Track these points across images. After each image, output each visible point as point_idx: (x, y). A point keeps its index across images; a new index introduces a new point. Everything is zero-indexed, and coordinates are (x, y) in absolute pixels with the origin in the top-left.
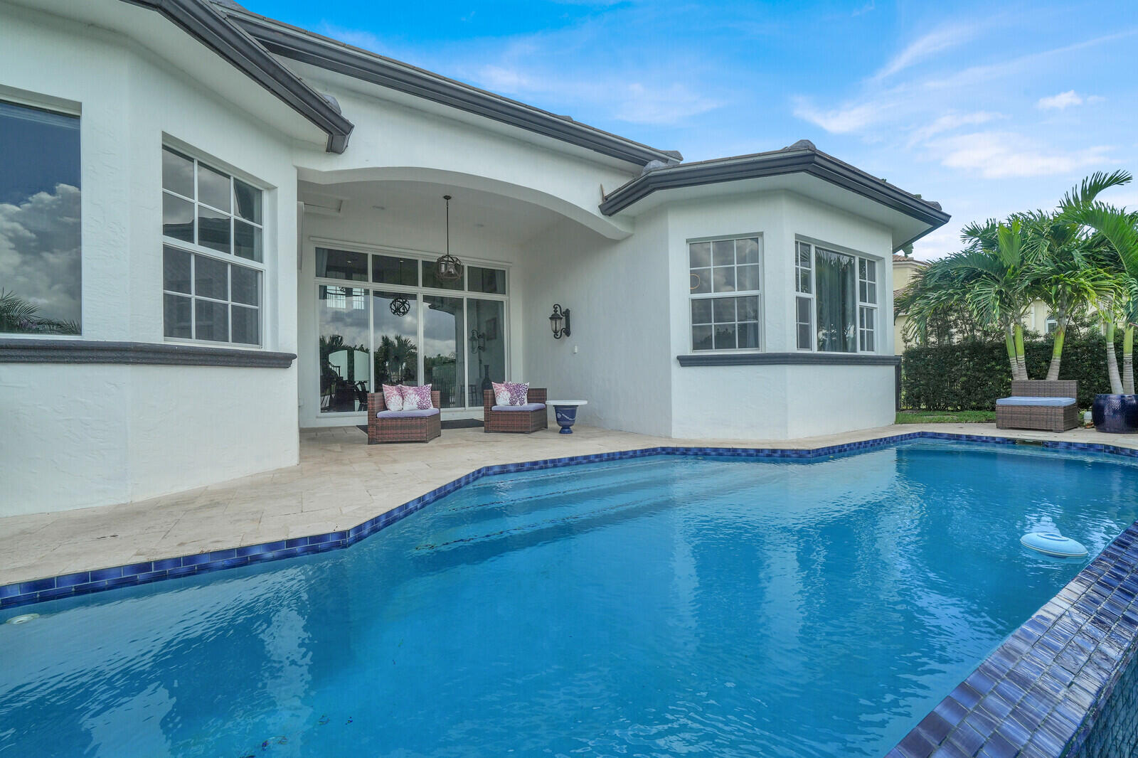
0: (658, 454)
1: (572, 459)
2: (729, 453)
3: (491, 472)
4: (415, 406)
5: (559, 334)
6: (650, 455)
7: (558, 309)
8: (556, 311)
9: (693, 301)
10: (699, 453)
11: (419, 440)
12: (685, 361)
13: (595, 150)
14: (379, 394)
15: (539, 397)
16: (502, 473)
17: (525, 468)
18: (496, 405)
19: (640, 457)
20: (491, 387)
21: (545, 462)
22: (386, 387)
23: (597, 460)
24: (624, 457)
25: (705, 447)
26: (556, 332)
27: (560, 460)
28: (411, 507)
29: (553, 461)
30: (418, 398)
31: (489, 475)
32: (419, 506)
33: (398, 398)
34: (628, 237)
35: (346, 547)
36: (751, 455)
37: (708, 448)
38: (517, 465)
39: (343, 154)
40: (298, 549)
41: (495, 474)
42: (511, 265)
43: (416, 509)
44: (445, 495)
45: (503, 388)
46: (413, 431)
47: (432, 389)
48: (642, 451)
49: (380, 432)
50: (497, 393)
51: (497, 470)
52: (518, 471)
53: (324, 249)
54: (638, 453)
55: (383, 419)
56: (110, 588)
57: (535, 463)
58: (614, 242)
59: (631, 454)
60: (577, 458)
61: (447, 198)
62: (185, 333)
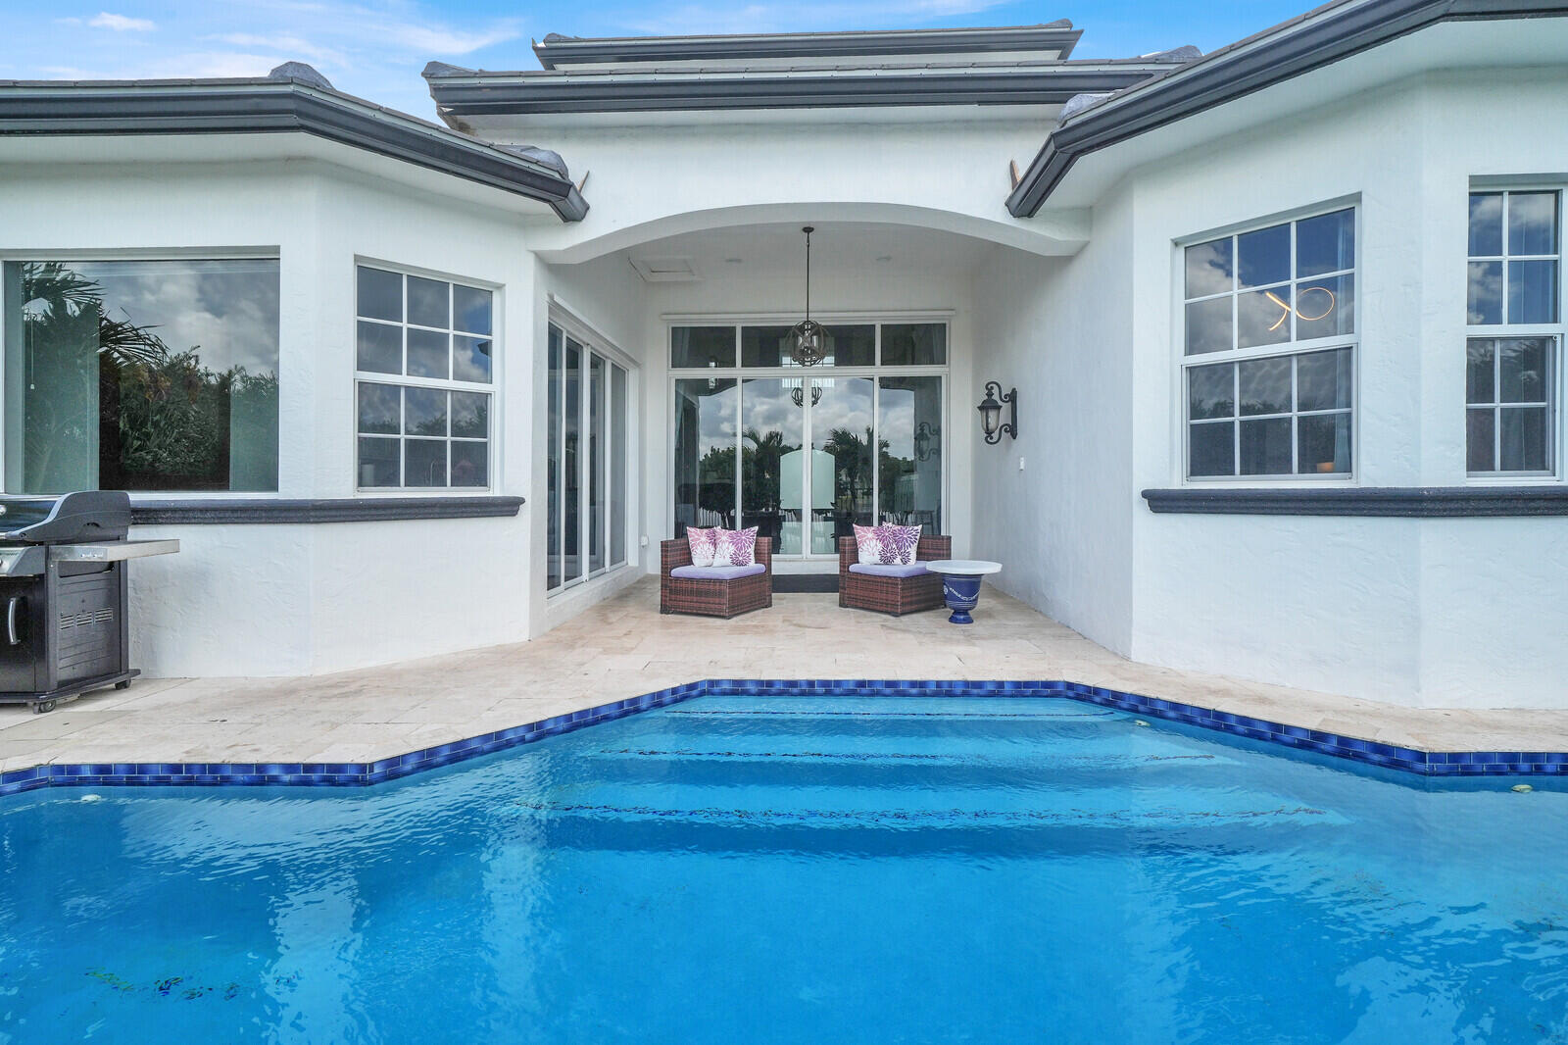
0: (1056, 695)
1: (861, 684)
2: (1207, 721)
3: (716, 689)
4: (728, 561)
5: (995, 436)
6: (1035, 695)
7: (996, 391)
8: (990, 394)
9: (1191, 369)
10: (1141, 708)
11: (716, 613)
12: (1161, 502)
13: (980, 103)
14: (681, 541)
15: (937, 552)
16: (733, 693)
17: (774, 690)
18: (858, 562)
19: (1012, 696)
20: (851, 533)
21: (811, 683)
22: (691, 531)
23: (914, 691)
24: (975, 691)
25: (1153, 696)
26: (989, 433)
27: (838, 683)
28: (510, 736)
29: (825, 683)
30: (732, 549)
31: (713, 694)
32: (528, 736)
33: (708, 548)
34: (1083, 248)
35: (365, 785)
36: (1260, 736)
37: (1158, 699)
38: (760, 683)
39: (584, 221)
40: (315, 776)
41: (724, 693)
42: (953, 313)
43: (522, 740)
44: (596, 722)
45: (870, 535)
46: (711, 600)
47: (759, 534)
48: (1017, 684)
49: (673, 597)
50: (861, 542)
51: (726, 687)
52: (760, 694)
53: (683, 328)
54: (1007, 689)
55: (677, 579)
56: (151, 784)
57: (793, 684)
58: (1061, 263)
59: (990, 688)
60: (871, 683)
61: (808, 230)
62: (391, 480)
